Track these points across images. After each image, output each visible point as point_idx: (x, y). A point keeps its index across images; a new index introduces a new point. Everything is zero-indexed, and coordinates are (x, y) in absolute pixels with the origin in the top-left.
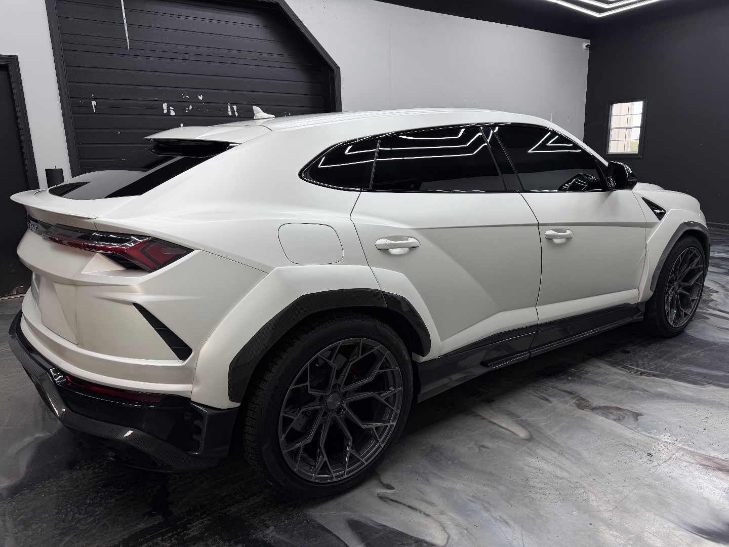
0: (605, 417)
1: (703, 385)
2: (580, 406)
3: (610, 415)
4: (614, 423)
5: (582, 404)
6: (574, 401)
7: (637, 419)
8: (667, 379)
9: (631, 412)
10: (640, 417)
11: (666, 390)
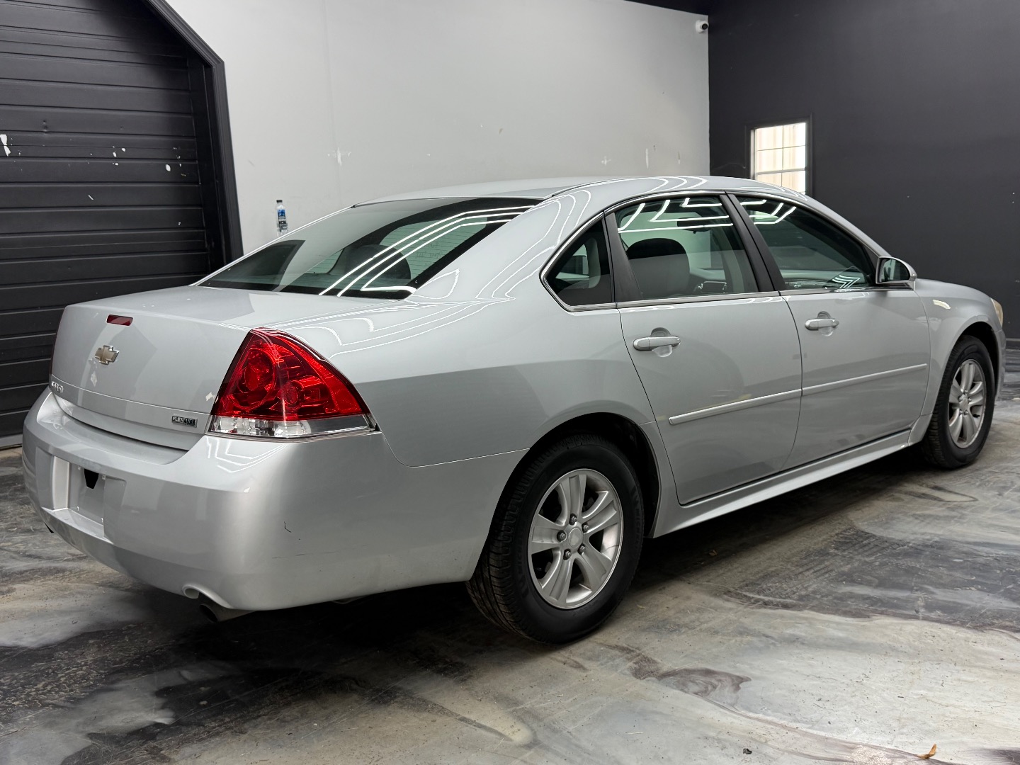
0: (682, 690)
1: (869, 617)
2: (638, 673)
3: (691, 684)
4: (696, 698)
5: (644, 669)
7: (738, 688)
8: (806, 611)
9: (730, 676)
10: (744, 683)
11: (800, 631)
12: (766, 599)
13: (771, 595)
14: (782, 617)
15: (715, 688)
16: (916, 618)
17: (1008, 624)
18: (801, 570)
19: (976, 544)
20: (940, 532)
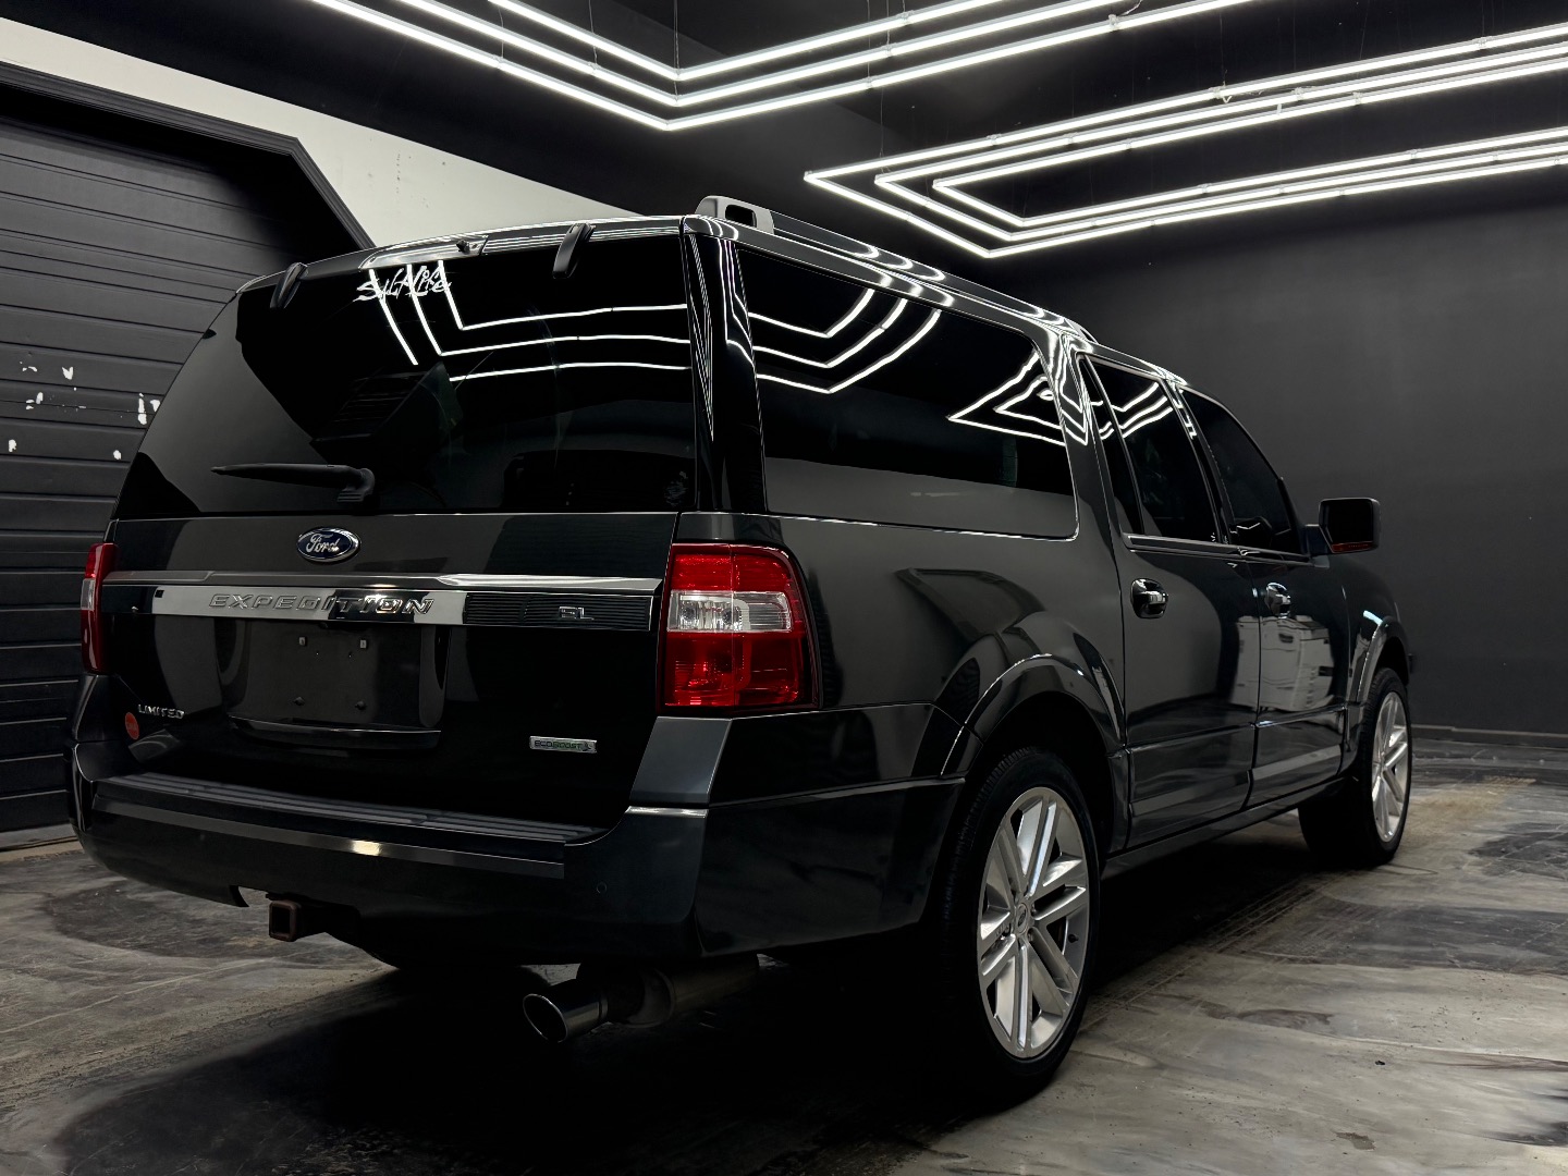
0: (1271, 1025)
1: (1407, 967)
2: (1212, 1014)
3: (1275, 1021)
4: (1293, 1031)
5: (1215, 1011)
6: (1198, 1007)
7: (1327, 1023)
8: (1339, 965)
9: (1310, 1013)
10: (1329, 1018)
11: (1348, 979)
12: (1290, 956)
13: (1290, 953)
14: (1319, 969)
15: (1303, 1022)
16: (1456, 967)
17: (1548, 969)
18: (1303, 933)
19: (1465, 909)
20: (1422, 900)
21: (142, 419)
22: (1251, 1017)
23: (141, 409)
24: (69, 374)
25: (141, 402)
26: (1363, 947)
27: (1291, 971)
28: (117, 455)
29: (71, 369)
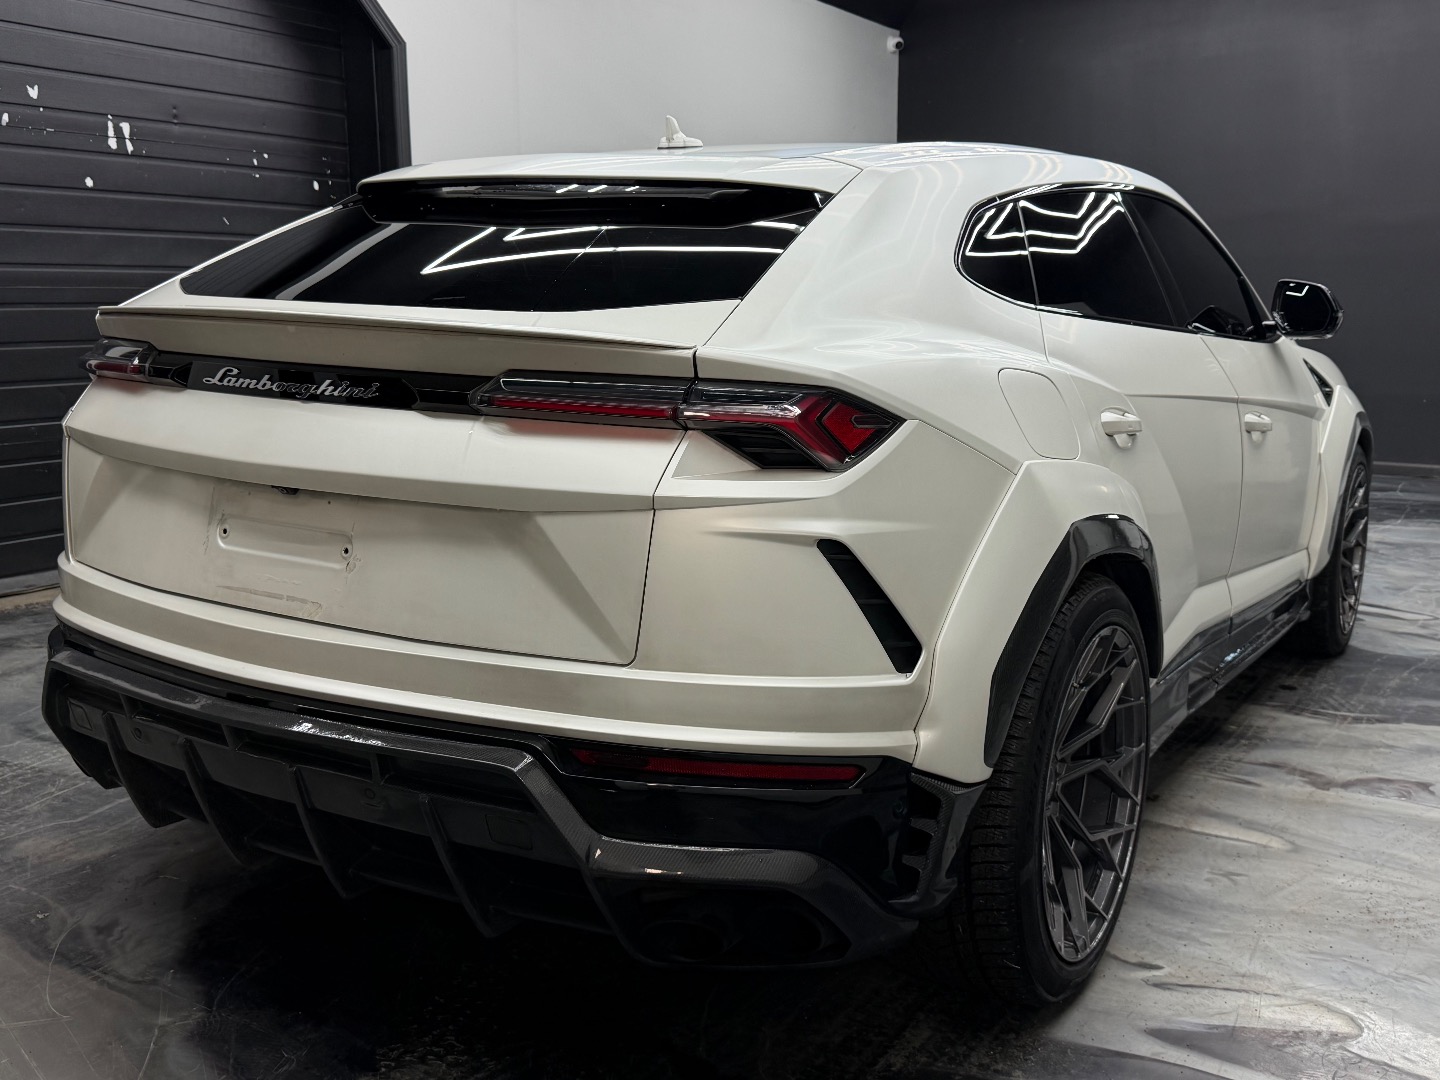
0: (1378, 796)
3: (1382, 792)
4: (1403, 802)
5: (1317, 781)
6: (1298, 777)
8: (1405, 724)
9: (1410, 782)
10: (1431, 788)
12: (1352, 715)
13: (1349, 711)
14: (1388, 730)
15: (1409, 793)
18: (1351, 688)
21: (113, 143)
22: (1355, 789)
23: (111, 132)
24: (33, 93)
25: (110, 124)
26: (1415, 703)
27: (1364, 731)
28: (89, 182)
29: (36, 87)
